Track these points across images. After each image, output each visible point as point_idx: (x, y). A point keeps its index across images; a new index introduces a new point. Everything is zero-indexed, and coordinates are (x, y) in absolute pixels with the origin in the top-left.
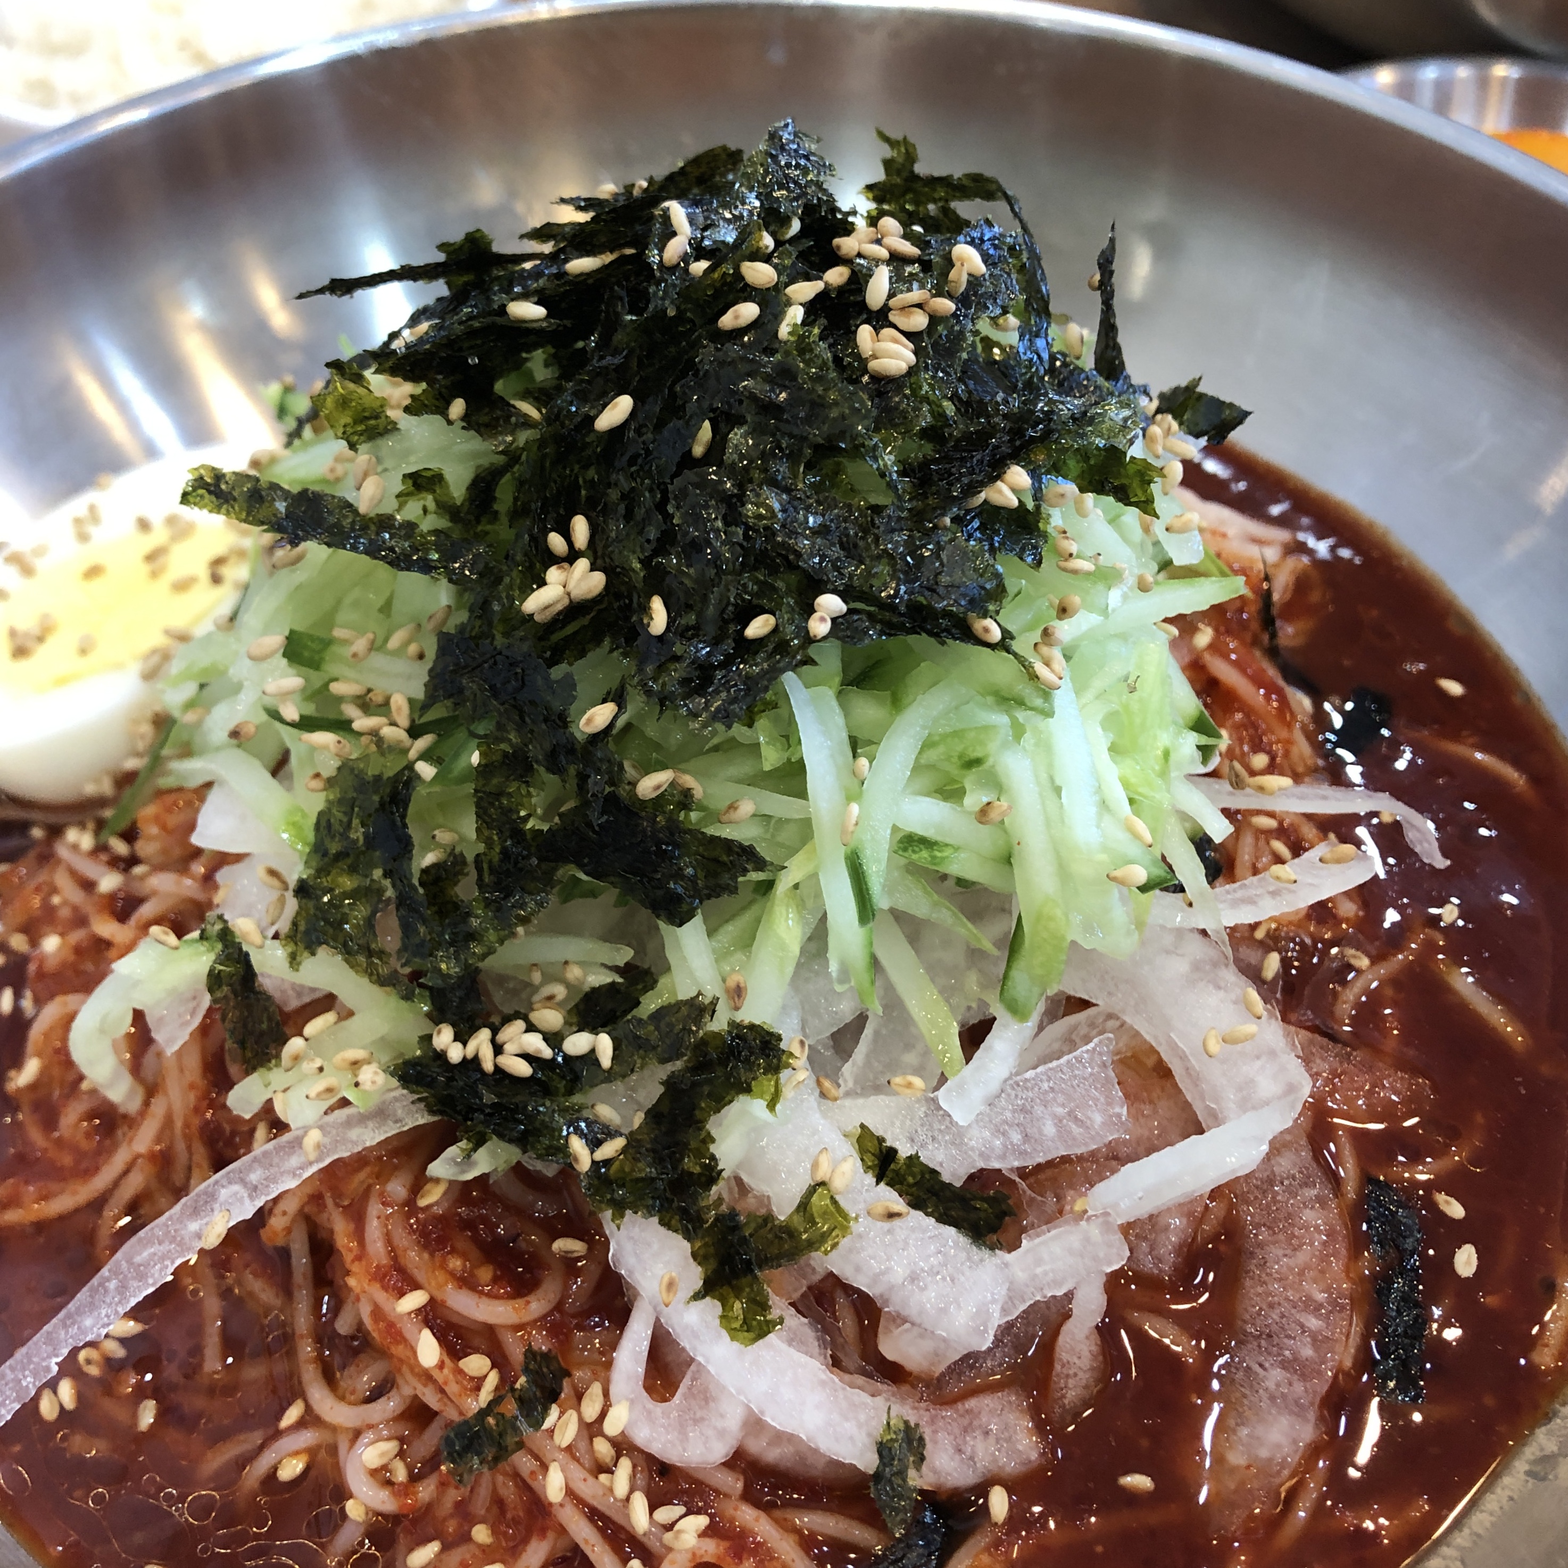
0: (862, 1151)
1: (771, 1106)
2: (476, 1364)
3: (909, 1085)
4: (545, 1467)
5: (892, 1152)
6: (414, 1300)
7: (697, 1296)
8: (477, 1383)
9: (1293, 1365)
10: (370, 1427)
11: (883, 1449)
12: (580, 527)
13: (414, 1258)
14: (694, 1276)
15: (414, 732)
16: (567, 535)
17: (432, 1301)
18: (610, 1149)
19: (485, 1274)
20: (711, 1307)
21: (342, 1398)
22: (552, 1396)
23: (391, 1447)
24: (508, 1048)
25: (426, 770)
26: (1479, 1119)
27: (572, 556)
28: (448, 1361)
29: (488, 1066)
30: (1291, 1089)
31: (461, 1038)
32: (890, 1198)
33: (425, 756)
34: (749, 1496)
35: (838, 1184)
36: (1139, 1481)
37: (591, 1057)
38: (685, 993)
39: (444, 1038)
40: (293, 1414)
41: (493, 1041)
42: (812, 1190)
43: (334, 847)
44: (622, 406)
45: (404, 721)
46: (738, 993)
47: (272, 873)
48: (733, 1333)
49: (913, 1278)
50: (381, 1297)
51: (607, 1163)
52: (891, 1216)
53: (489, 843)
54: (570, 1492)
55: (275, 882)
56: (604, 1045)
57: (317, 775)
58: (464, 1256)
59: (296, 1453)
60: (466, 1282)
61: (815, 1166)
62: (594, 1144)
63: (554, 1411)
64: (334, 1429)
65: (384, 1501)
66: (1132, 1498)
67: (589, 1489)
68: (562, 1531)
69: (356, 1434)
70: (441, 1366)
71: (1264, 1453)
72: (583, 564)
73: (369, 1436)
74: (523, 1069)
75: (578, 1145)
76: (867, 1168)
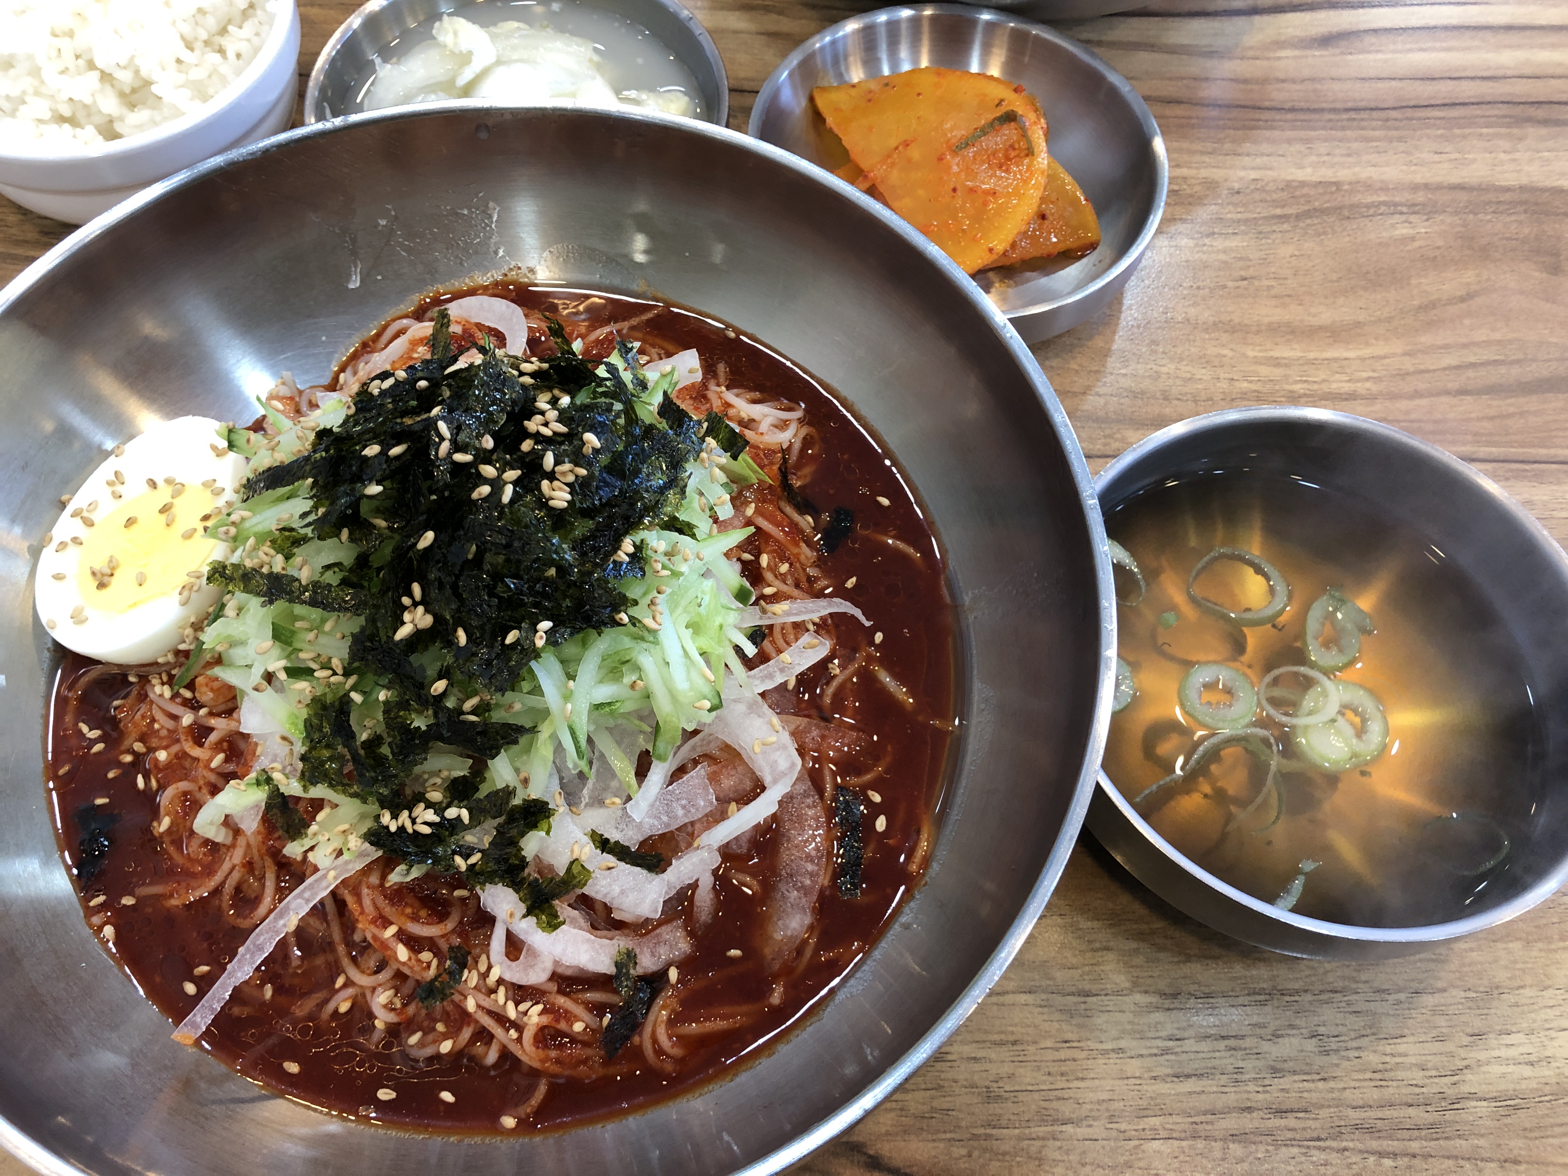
0: (594, 841)
1: (548, 833)
2: (426, 956)
3: (613, 803)
4: (466, 997)
5: (607, 840)
6: (392, 930)
7: (524, 916)
8: (429, 965)
9: (803, 889)
10: (380, 985)
11: (617, 964)
12: (416, 589)
13: (389, 911)
14: (522, 908)
15: (347, 674)
16: (411, 595)
17: (400, 929)
18: (475, 859)
19: (423, 913)
20: (532, 920)
21: (363, 972)
22: (463, 966)
23: (391, 992)
24: (418, 820)
25: (356, 697)
26: (889, 748)
27: (415, 604)
28: (413, 956)
29: (410, 831)
30: (793, 765)
31: (395, 816)
32: (610, 860)
33: (354, 688)
34: (561, 992)
35: (583, 858)
36: (735, 953)
37: (459, 819)
38: (500, 785)
39: (386, 818)
40: (340, 981)
41: (410, 817)
42: (572, 863)
43: (316, 736)
44: (430, 536)
45: (340, 671)
46: (526, 782)
47: (284, 738)
48: (543, 929)
49: (622, 892)
50: (376, 931)
51: (474, 865)
52: (609, 869)
53: (394, 737)
54: (479, 1006)
55: (286, 743)
56: (465, 814)
57: (300, 702)
58: (412, 906)
59: (345, 1000)
60: (415, 918)
61: (572, 851)
62: (466, 857)
63: (466, 972)
64: (361, 987)
65: (392, 1018)
66: (733, 960)
67: (486, 1003)
68: (477, 1022)
69: (374, 989)
70: (410, 959)
71: (789, 933)
72: (420, 609)
73: (380, 989)
74: (426, 830)
75: (458, 860)
76: (596, 847)
